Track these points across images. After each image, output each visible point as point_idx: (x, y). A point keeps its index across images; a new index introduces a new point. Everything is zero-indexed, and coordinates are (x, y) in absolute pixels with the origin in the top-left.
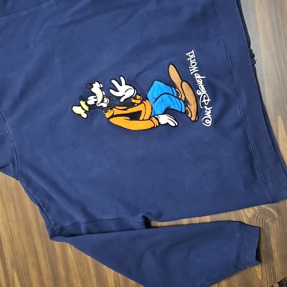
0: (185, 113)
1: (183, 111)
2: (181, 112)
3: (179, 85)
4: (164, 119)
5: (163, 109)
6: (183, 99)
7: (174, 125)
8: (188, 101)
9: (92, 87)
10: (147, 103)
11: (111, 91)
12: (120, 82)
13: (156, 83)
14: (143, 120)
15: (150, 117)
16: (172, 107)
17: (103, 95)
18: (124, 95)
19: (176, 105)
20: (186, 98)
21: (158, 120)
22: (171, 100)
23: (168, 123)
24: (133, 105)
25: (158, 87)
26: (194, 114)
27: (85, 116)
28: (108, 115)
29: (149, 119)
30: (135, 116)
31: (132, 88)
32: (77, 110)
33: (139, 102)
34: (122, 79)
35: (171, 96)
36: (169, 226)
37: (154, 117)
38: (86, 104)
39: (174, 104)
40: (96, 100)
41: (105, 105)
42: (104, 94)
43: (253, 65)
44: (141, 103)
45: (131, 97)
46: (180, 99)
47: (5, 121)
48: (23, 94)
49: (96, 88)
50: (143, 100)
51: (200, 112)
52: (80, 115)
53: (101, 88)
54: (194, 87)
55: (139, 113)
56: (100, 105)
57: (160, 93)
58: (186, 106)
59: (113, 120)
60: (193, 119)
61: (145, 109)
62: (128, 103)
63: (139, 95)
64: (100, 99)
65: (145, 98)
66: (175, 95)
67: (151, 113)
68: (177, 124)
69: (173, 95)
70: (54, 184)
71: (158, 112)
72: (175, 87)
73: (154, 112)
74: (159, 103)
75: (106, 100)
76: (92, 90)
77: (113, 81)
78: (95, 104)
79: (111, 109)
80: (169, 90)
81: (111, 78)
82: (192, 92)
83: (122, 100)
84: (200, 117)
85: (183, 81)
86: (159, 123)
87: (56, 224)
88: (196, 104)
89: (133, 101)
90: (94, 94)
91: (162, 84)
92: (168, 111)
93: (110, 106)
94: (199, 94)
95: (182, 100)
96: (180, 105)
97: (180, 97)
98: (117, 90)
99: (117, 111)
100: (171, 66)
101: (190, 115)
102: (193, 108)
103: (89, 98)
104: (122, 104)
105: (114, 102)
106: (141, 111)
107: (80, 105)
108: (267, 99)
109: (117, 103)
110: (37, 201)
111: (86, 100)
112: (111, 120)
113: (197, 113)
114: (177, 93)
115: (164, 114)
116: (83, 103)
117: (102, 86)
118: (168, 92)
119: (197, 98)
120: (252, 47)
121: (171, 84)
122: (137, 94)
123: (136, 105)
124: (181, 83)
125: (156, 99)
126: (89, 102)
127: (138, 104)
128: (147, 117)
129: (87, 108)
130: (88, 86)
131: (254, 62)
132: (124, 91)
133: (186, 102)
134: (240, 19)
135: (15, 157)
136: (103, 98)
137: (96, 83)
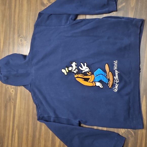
1: (107, 83)
2: (106, 83)
4: (98, 84)
5: (99, 80)
6: (108, 78)
9: (72, 64)
10: (93, 76)
11: (80, 67)
13: (99, 69)
14: (89, 82)
19: (105, 80)
20: (109, 78)
21: (95, 84)
22: (103, 77)
23: (99, 86)
24: (87, 75)
25: (99, 71)
26: (111, 85)
27: (66, 74)
28: (76, 76)
29: (92, 82)
30: (87, 80)
31: (88, 68)
32: (63, 71)
34: (85, 63)
36: (89, 128)
38: (68, 69)
40: (72, 69)
41: (75, 72)
43: (139, 73)
44: (91, 75)
45: (87, 72)
46: (106, 78)
47: (32, 67)
48: (43, 59)
49: (74, 64)
51: (113, 85)
52: (64, 73)
53: (75, 65)
54: (114, 75)
55: (89, 79)
56: (73, 71)
57: (99, 73)
58: (108, 81)
59: (77, 79)
60: (110, 87)
61: (91, 78)
62: (85, 74)
64: (74, 69)
65: (92, 74)
66: (105, 76)
67: (93, 80)
68: (103, 87)
69: (104, 76)
70: (45, 98)
71: (96, 80)
72: (106, 73)
73: (95, 80)
74: (98, 77)
75: (76, 70)
76: (72, 65)
78: (71, 71)
79: (78, 74)
81: (81, 62)
82: (112, 77)
83: (83, 72)
84: (113, 87)
85: (110, 71)
86: (96, 85)
87: (41, 115)
88: (112, 82)
89: (88, 73)
90: (72, 67)
91: (101, 70)
92: (100, 81)
93: (78, 73)
96: (106, 80)
97: (107, 77)
98: (82, 68)
99: (80, 76)
100: (107, 64)
101: (109, 85)
102: (111, 83)
104: (82, 74)
105: (80, 72)
106: (89, 78)
107: (65, 69)
108: (141, 88)
109: (81, 72)
110: (36, 103)
112: (76, 79)
113: (112, 85)
115: (98, 82)
116: (66, 69)
117: (76, 64)
118: (103, 74)
119: (114, 79)
120: (140, 66)
121: (105, 71)
122: (90, 71)
124: (109, 72)
125: (97, 76)
126: (69, 69)
127: (89, 75)
128: (91, 81)
129: (67, 71)
130: (71, 63)
131: (140, 72)
132: (85, 69)
134: (139, 54)
135: (32, 83)
136: (76, 69)
137: (74, 62)
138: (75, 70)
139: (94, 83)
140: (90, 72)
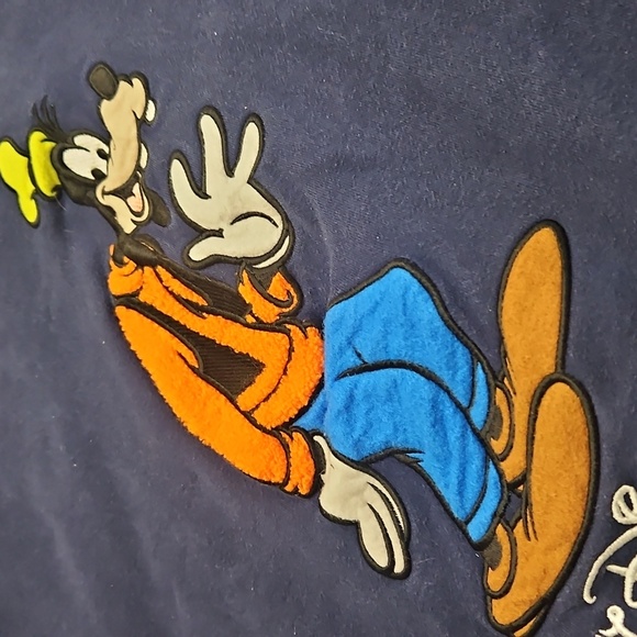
0: (480, 546)
1: (476, 530)
2: (461, 527)
3: (523, 381)
5: (375, 442)
6: (512, 467)
7: (382, 562)
8: (528, 504)
10: (306, 343)
12: (233, 147)
13: (400, 277)
14: (247, 415)
15: (289, 426)
16: (429, 464)
17: (138, 167)
18: (219, 233)
19: (454, 469)
20: (524, 479)
21: (320, 466)
22: (438, 422)
23: (356, 525)
24: (234, 309)
27: (30, 211)
28: (121, 280)
29: (274, 432)
31: (277, 218)
33: (268, 313)
34: (252, 131)
35: (449, 410)
37: (309, 436)
38: (57, 161)
39: (444, 460)
40: (101, 165)
42: (143, 164)
44: (276, 327)
46: (488, 454)
50: (293, 317)
52: (14, 191)
53: (141, 123)
55: (250, 367)
56: (107, 200)
57: (400, 349)
58: (500, 516)
60: (505, 611)
61: (284, 368)
63: (291, 278)
64: (116, 176)
65: (309, 315)
66: (478, 414)
67: (303, 411)
68: (399, 568)
69: (464, 412)
71: (334, 435)
72: (498, 377)
74: (369, 396)
75: (136, 201)
76: (106, 107)
77: (208, 125)
78: (92, 186)
79: (141, 263)
80: (453, 368)
81: (206, 95)
82: (582, 473)
83: (199, 252)
85: (562, 373)
89: (246, 291)
90: (106, 138)
92: (390, 468)
93: (143, 251)
94: (619, 511)
95: (501, 475)
96: (474, 484)
97: (498, 446)
98: (200, 190)
99: (155, 288)
100: (545, 238)
101: (495, 579)
103: (79, 140)
104: (191, 275)
106: (257, 367)
107: (24, 151)
111: (62, 140)
112: (120, 311)
113: (545, 605)
114: (493, 414)
115: (363, 465)
116: (38, 144)
117: (150, 116)
118: (444, 375)
122: (282, 265)
123: (250, 319)
124: (548, 382)
125: (364, 366)
127: (260, 326)
128: (272, 415)
130: (99, 80)
133: (515, 501)
136: (134, 178)
137: (136, 81)
138: (123, 192)
139: (298, 445)
140: (278, 287)
